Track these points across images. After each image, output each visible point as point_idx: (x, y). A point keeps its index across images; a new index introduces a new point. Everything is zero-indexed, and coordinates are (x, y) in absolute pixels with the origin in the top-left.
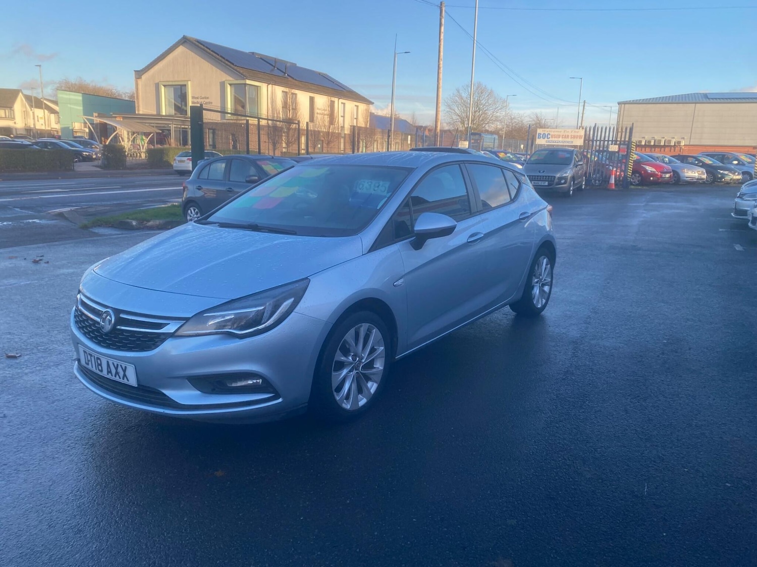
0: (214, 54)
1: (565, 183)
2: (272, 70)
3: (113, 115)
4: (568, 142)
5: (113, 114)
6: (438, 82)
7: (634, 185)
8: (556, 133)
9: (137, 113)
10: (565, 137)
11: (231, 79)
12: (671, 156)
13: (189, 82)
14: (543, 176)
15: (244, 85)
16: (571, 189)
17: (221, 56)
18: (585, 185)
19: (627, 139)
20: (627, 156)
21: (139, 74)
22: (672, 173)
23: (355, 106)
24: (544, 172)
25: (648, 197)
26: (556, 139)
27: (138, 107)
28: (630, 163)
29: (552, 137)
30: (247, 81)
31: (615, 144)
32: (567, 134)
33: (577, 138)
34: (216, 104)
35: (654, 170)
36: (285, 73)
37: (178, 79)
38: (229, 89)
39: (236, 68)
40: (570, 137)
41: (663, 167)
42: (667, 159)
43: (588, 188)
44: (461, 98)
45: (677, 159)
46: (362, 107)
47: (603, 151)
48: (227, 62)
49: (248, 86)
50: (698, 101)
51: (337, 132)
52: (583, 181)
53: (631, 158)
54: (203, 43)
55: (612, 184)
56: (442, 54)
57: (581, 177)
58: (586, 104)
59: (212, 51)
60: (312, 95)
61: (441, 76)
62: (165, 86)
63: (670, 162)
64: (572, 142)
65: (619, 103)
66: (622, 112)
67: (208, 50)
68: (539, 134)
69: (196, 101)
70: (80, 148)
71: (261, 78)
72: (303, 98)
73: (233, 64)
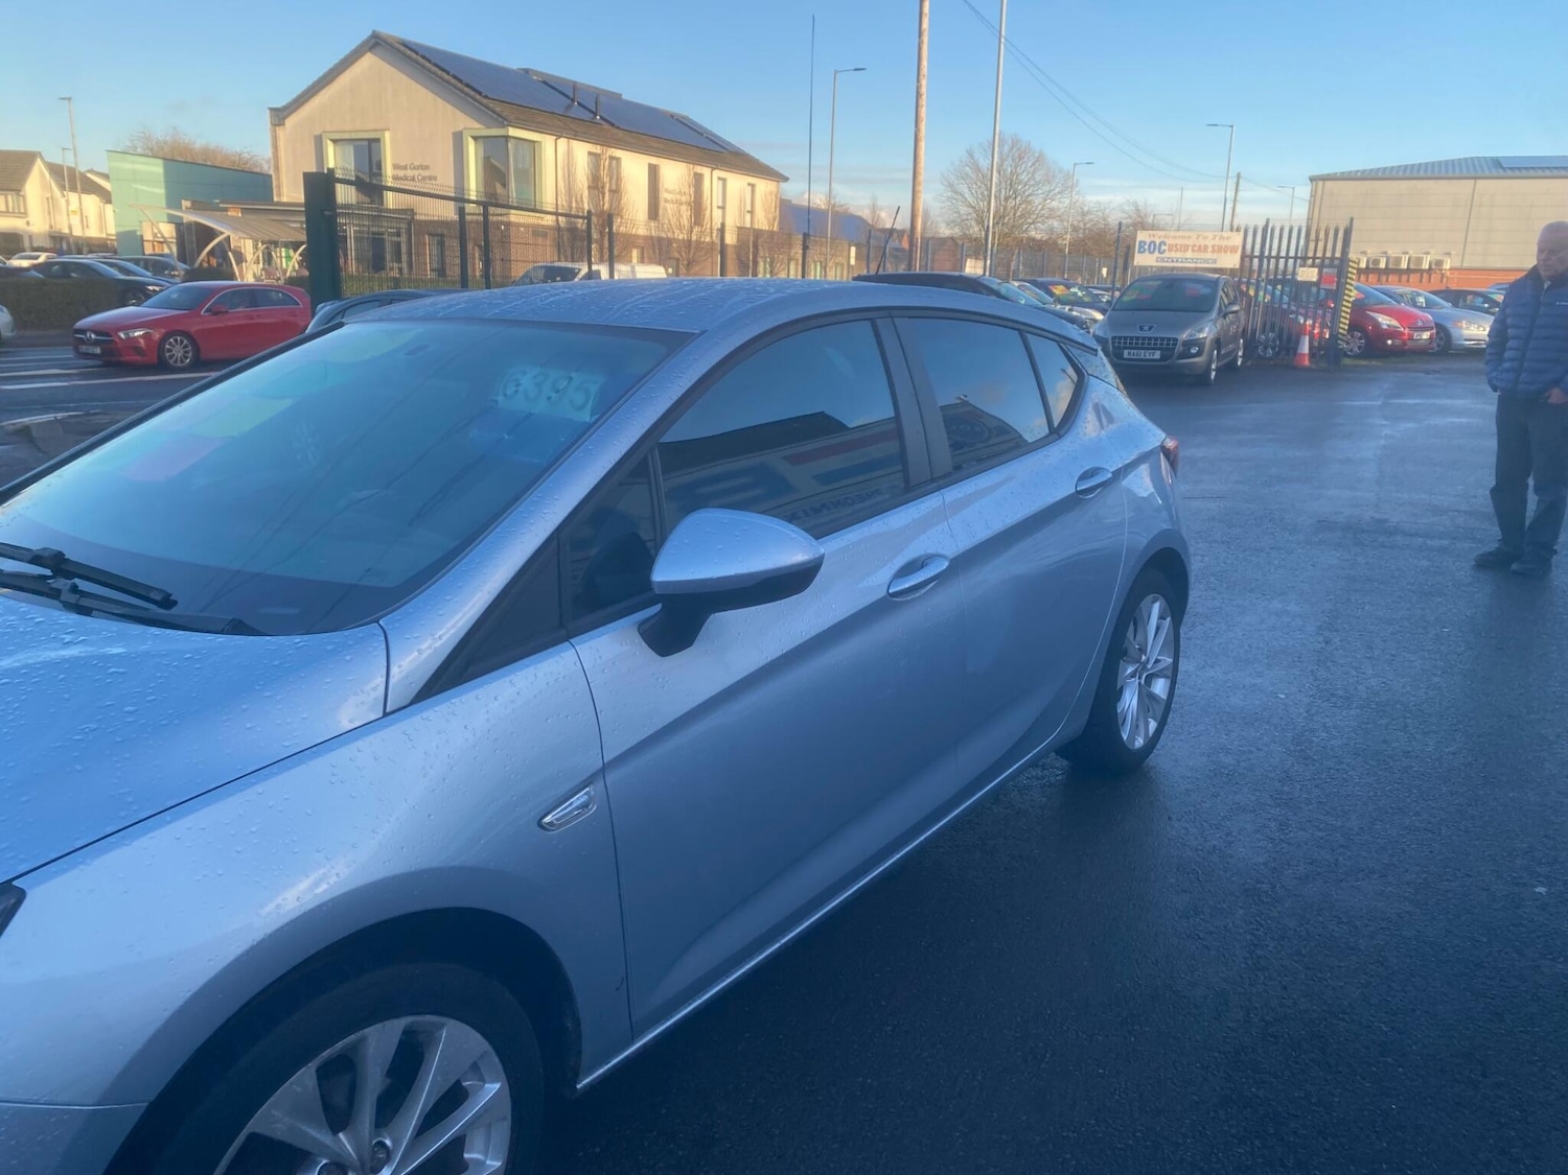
0: (440, 72)
1: (1199, 354)
2: (569, 107)
3: (221, 205)
4: (1206, 261)
5: (221, 203)
6: (917, 125)
7: (1349, 356)
8: (1179, 242)
9: (275, 199)
10: (1199, 250)
11: (477, 125)
12: (1434, 293)
13: (387, 135)
14: (1150, 339)
15: (504, 139)
16: (1213, 367)
17: (454, 77)
18: (1244, 356)
19: (1338, 255)
20: (1337, 295)
21: (279, 115)
22: (1434, 331)
23: (749, 184)
24: (1150, 329)
25: (1386, 386)
26: (1179, 255)
27: (279, 187)
28: (1344, 309)
29: (1170, 251)
30: (510, 129)
31: (1313, 266)
32: (1202, 242)
33: (1226, 252)
34: (446, 182)
35: (1395, 323)
36: (595, 114)
37: (363, 127)
38: (471, 148)
39: (485, 101)
40: (1210, 249)
41: (1416, 317)
42: (1421, 300)
43: (1249, 363)
44: (978, 169)
45: (1441, 298)
46: (764, 187)
47: (1284, 282)
48: (466, 89)
49: (512, 140)
50: (1480, 174)
51: (708, 239)
52: (1239, 349)
53: (1346, 297)
54: (414, 47)
55: (1304, 355)
56: (925, 63)
57: (1235, 339)
58: (1241, 180)
59: (436, 65)
60: (654, 160)
61: (923, 112)
62: (335, 141)
63: (1429, 305)
64: (1215, 261)
65: (1312, 179)
66: (1318, 197)
67: (427, 64)
68: (1140, 242)
69: (401, 173)
70: (146, 276)
71: (539, 123)
72: (634, 167)
73: (480, 93)
